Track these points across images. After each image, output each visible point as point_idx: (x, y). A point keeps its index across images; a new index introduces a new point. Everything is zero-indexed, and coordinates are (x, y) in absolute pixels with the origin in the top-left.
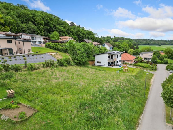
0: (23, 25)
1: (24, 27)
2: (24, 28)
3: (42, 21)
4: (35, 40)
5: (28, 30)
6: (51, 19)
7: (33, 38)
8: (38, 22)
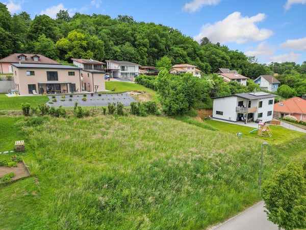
0: (116, 48)
1: (117, 51)
2: (117, 53)
3: (146, 40)
4: (125, 72)
5: (123, 55)
6: (162, 36)
7: (123, 68)
8: (140, 42)
